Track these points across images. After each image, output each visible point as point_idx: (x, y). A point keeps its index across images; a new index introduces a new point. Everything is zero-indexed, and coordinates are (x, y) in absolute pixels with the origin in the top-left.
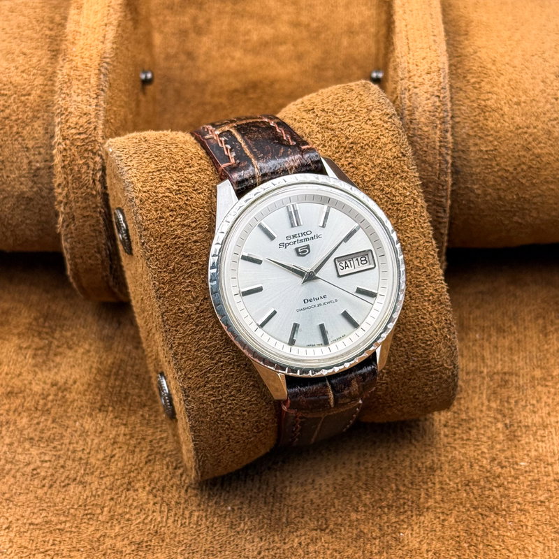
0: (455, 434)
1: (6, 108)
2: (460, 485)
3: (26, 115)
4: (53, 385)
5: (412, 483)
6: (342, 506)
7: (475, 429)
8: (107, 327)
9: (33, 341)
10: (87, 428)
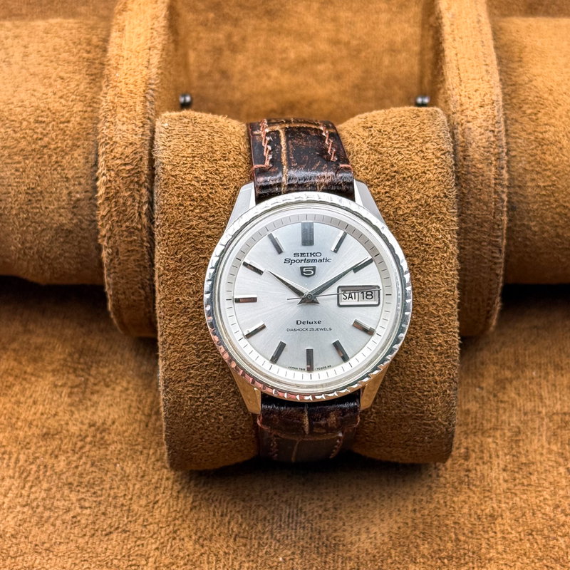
0: (515, 480)
1: (44, 135)
2: (522, 535)
3: (65, 143)
4: (90, 426)
5: (472, 532)
6: (399, 557)
7: (536, 473)
8: (145, 363)
9: (68, 378)
10: (128, 471)
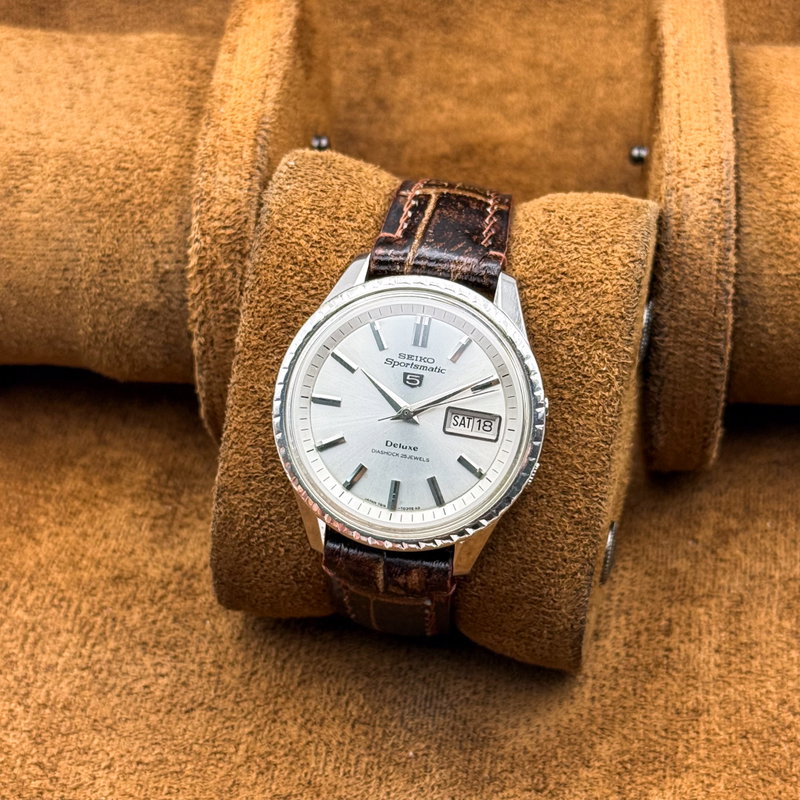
0: (730, 664)
1: (127, 187)
2: (733, 737)
3: (153, 197)
4: (176, 569)
5: (666, 730)
6: (566, 758)
7: (759, 657)
9: (151, 506)
